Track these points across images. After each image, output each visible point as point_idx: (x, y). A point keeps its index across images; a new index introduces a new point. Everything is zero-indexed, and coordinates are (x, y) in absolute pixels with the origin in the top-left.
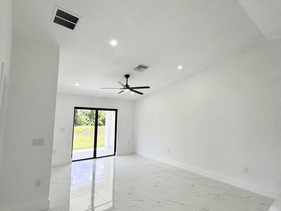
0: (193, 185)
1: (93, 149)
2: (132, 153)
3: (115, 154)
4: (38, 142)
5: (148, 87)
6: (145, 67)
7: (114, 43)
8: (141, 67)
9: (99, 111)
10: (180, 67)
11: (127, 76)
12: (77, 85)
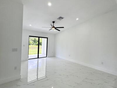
0: (81, 69)
1: (37, 55)
2: (54, 56)
3: (46, 57)
4: (15, 50)
5: (63, 27)
6: (62, 18)
7: (50, 4)
8: (60, 18)
9: (40, 38)
10: (77, 19)
11: (54, 22)
12: (30, 25)
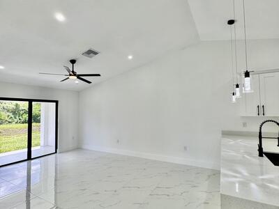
2: (78, 148)
3: (56, 152)
5: (99, 75)
6: (96, 53)
8: (91, 53)
11: (73, 62)
